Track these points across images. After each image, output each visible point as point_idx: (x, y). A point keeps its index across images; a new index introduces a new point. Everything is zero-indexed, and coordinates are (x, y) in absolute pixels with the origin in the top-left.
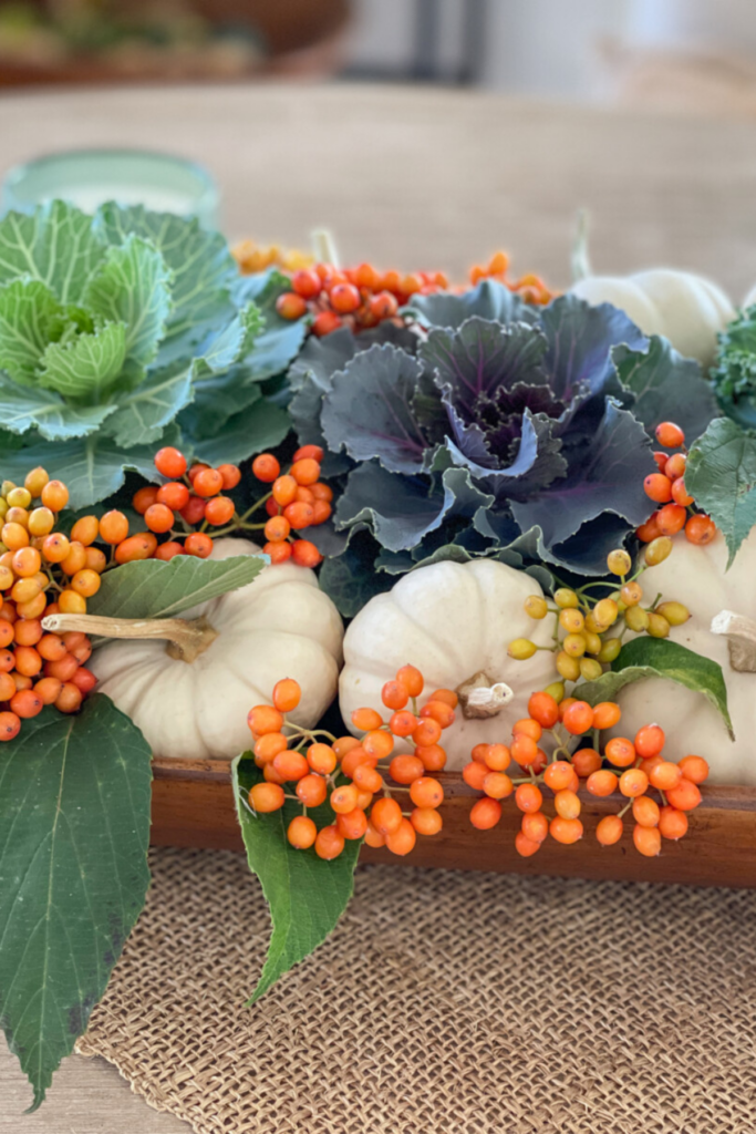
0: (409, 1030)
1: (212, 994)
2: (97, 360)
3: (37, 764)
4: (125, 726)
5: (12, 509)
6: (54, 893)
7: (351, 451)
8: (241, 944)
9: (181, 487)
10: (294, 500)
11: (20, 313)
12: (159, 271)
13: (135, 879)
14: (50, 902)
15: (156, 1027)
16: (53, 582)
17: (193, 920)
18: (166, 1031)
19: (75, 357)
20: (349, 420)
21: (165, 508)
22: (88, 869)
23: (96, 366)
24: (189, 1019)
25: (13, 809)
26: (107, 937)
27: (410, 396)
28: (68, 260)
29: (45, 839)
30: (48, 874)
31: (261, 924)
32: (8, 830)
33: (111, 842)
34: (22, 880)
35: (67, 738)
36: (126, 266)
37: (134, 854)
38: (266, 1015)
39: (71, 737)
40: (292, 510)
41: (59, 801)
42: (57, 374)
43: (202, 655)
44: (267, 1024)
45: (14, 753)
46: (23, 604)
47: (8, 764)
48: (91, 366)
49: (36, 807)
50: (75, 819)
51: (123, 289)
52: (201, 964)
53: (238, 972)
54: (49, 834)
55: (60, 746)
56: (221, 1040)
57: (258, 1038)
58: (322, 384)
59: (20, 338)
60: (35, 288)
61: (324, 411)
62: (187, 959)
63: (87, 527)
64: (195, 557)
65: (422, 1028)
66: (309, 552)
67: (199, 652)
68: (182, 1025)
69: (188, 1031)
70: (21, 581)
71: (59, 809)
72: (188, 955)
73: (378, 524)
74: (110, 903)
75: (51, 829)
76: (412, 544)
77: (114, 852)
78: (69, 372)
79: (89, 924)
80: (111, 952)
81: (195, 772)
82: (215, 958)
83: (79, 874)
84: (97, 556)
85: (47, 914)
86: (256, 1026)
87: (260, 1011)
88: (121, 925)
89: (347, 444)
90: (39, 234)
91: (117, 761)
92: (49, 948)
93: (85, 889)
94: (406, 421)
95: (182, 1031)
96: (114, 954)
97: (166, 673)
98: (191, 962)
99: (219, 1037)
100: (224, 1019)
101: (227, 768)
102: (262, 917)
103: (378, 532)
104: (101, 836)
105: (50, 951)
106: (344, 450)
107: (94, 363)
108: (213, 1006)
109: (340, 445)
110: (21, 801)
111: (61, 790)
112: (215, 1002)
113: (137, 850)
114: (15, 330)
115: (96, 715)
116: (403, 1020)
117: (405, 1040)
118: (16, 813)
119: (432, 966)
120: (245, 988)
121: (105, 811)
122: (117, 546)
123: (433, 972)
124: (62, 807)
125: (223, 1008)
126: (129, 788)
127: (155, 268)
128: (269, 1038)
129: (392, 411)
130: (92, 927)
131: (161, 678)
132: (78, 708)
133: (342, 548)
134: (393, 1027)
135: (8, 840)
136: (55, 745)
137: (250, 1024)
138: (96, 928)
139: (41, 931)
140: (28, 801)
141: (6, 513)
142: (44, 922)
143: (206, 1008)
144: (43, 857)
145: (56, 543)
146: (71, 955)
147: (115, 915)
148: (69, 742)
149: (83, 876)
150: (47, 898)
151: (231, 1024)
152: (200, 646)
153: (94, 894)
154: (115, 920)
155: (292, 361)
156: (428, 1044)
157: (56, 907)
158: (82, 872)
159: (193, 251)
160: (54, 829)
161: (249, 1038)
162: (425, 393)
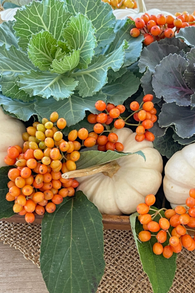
0: (185, 285)
1: (119, 271)
2: (71, 65)
3: (62, 221)
4: (92, 206)
5: (47, 130)
6: (73, 269)
7: (165, 99)
8: (126, 250)
9: (104, 115)
10: (146, 119)
11: (41, 43)
12: (90, 27)
13: (100, 264)
14: (71, 272)
15: (103, 286)
16: (63, 156)
17: (109, 241)
18: (106, 287)
19: (63, 64)
20: (162, 83)
21: (100, 125)
22: (83, 261)
23: (70, 66)
24: (113, 282)
25: (56, 238)
26: (92, 284)
27: (183, 73)
28: (55, 20)
29: (68, 250)
30: (70, 262)
31: (132, 242)
32: (55, 246)
33: (91, 251)
34: (61, 264)
35: (72, 209)
36: (77, 23)
37: (99, 256)
38: (137, 280)
39: (73, 209)
40: (145, 123)
41: (72, 235)
42: (57, 70)
43: (115, 174)
44: (138, 283)
45: (54, 216)
46: (55, 169)
47: (52, 221)
48: (69, 66)
49: (64, 238)
50: (77, 243)
51: (76, 31)
52: (114, 259)
53: (126, 262)
54: (69, 248)
55: (69, 214)
56: (124, 290)
57: (136, 289)
58: (152, 70)
59: (41, 52)
60: (45, 34)
61: (153, 80)
62: (109, 257)
63: (73, 135)
64: (115, 152)
65: (189, 283)
66: (151, 136)
67: (114, 173)
68: (111, 285)
69: (113, 287)
70: (53, 161)
71: (72, 238)
72: (109, 255)
73: (177, 129)
74: (92, 273)
75: (70, 246)
76: (190, 136)
77: (92, 255)
78: (61, 69)
79: (85, 280)
80: (93, 289)
81: (117, 222)
82: (118, 256)
83: (80, 263)
84: (78, 145)
85: (71, 276)
86: (135, 284)
87: (135, 278)
88: (96, 280)
89: (163, 96)
90: (45, 11)
91: (90, 219)
92: (72, 287)
93: (83, 268)
94: (181, 80)
95: (111, 287)
96: (95, 290)
97: (103, 182)
98: (111, 259)
99: (123, 289)
100: (124, 281)
101: (128, 220)
102: (131, 239)
103: (177, 131)
104: (87, 249)
105: (73, 288)
106: (162, 98)
107: (69, 65)
108: (120, 276)
109: (161, 96)
110: (58, 235)
111: (72, 231)
112: (120, 275)
113: (100, 254)
114: (39, 50)
115: (81, 200)
116: (182, 280)
117: (184, 288)
118: (57, 239)
119: (189, 257)
120: (129, 268)
121: (88, 240)
122: (84, 140)
123: (189, 260)
124: (73, 238)
125: (123, 277)
126: (95, 231)
127: (88, 26)
128: (139, 289)
129: (176, 78)
130: (87, 281)
131: (102, 184)
132: (74, 195)
133: (162, 134)
134: (179, 283)
135: (55, 249)
136: (68, 213)
137: (133, 283)
138: (88, 281)
139: (69, 282)
140: (61, 235)
141: (45, 131)
142: (70, 279)
143: (118, 277)
144: (68, 256)
145: (65, 146)
146: (80, 290)
147: (94, 277)
148: (73, 210)
149: (82, 263)
150: (70, 271)
151: (127, 283)
152: (114, 171)
153: (86, 270)
154: (94, 278)
155: (139, 59)
156: (191, 290)
157: (74, 274)
158: (82, 262)
159: (99, 12)
160: (71, 246)
161: (133, 289)
162: (189, 72)
